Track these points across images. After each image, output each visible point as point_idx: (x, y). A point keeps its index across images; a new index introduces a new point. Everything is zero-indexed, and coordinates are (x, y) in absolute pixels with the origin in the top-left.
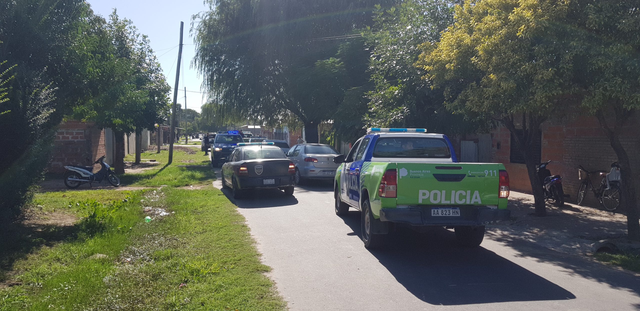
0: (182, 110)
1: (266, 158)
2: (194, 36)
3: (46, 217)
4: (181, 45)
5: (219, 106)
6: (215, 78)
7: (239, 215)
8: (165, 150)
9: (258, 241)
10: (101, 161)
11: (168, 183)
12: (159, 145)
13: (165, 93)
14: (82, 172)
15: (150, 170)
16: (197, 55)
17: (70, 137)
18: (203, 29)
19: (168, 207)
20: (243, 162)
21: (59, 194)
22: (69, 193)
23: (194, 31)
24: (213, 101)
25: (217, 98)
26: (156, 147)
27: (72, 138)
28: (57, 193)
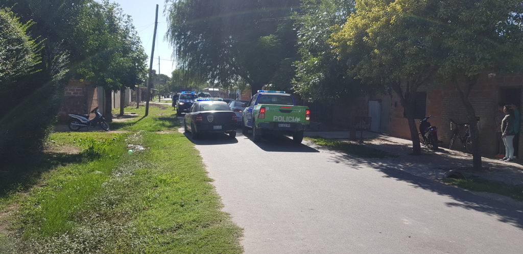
0: (156, 75)
1: (216, 110)
2: (166, 15)
3: (58, 148)
4: (156, 23)
5: (185, 72)
6: (182, 49)
7: (195, 150)
8: (143, 106)
9: (207, 165)
10: (95, 111)
11: (145, 129)
12: (138, 102)
13: (144, 60)
14: (81, 118)
15: (131, 120)
16: (169, 31)
17: (72, 93)
18: (173, 10)
19: (145, 144)
20: (199, 112)
21: (66, 134)
22: (73, 134)
23: (167, 12)
24: (181, 68)
25: (183, 66)
26: (136, 103)
27: (74, 93)
28: (64, 133)
